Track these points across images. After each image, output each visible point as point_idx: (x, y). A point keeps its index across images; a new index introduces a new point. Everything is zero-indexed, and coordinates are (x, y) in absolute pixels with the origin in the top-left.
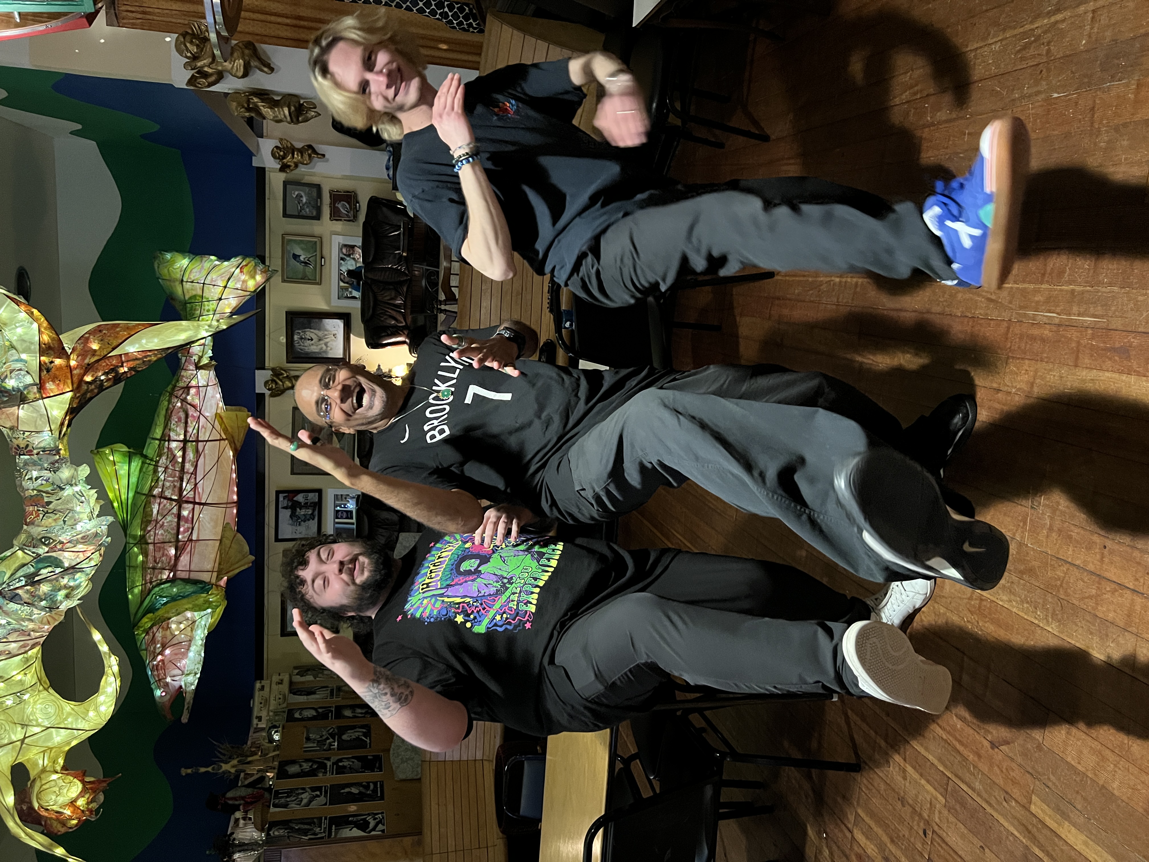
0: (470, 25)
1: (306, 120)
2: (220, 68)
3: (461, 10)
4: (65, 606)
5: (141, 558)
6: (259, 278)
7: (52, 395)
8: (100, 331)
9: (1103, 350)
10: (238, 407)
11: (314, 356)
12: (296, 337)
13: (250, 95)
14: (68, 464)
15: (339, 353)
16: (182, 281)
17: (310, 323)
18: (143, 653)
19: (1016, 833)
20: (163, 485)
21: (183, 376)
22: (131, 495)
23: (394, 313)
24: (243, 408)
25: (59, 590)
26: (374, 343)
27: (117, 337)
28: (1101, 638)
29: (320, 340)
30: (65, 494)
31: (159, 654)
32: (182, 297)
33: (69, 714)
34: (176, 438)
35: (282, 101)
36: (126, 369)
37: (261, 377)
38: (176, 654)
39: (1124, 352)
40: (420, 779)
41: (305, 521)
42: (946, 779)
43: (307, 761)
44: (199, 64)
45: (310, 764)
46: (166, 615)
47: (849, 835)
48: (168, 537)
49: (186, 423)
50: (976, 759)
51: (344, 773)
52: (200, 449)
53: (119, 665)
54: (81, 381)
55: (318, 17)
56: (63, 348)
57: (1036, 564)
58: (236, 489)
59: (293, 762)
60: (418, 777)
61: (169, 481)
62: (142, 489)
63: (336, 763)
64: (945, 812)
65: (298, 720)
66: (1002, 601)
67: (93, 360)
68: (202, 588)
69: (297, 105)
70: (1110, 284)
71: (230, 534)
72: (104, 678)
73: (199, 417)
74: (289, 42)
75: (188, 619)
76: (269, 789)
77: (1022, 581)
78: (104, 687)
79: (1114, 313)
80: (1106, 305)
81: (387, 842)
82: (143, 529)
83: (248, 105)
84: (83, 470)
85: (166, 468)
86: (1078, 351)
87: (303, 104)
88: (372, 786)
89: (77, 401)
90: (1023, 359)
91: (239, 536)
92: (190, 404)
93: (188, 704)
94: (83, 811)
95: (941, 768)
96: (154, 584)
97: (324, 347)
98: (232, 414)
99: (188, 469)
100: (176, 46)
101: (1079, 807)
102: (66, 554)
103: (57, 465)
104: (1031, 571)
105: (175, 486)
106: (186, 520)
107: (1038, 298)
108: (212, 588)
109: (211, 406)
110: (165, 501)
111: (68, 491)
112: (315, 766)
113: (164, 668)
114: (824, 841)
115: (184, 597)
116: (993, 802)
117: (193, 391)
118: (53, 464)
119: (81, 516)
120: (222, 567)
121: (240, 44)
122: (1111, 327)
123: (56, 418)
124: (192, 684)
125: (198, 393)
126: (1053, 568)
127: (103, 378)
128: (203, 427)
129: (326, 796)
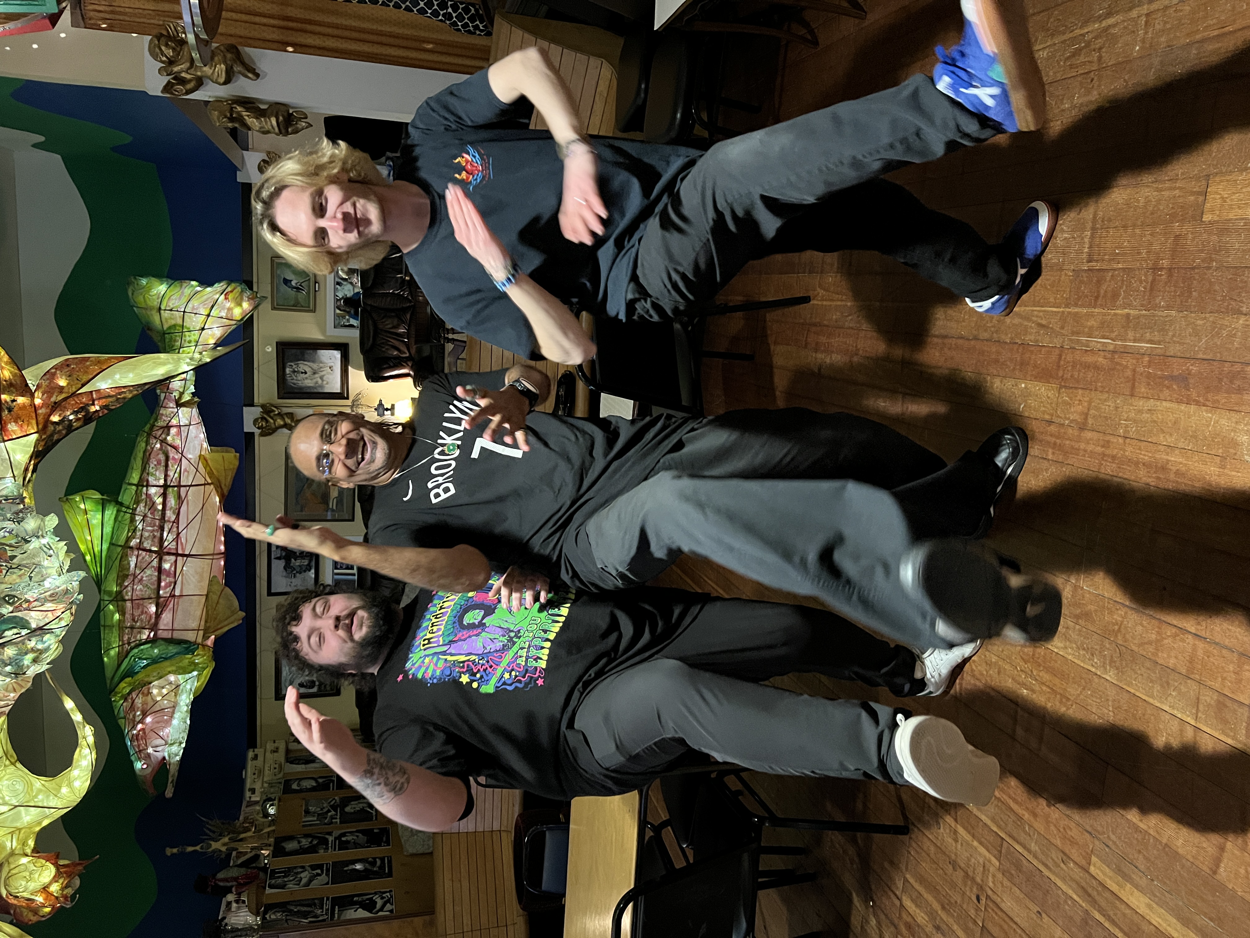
0: (476, 27)
1: (296, 132)
2: (199, 74)
3: (466, 10)
4: (32, 671)
5: (117, 616)
6: (246, 305)
7: (14, 437)
8: (68, 366)
9: (1160, 378)
10: (225, 448)
11: (308, 391)
12: (288, 370)
13: (233, 103)
14: (34, 513)
15: (336, 387)
16: (160, 309)
17: (303, 354)
18: (121, 722)
19: (1075, 897)
20: (142, 536)
21: (162, 415)
22: (105, 547)
23: (396, 343)
24: (229, 449)
25: (26, 654)
26: (374, 376)
27: (86, 372)
28: (1162, 686)
29: (314, 373)
30: (31, 548)
31: (139, 722)
32: (160, 327)
33: (40, 791)
34: (155, 483)
35: (269, 111)
36: (98, 408)
37: (250, 415)
38: (158, 722)
39: (1183, 380)
40: (431, 853)
41: (300, 573)
42: (1000, 840)
43: (306, 836)
44: (176, 69)
45: (310, 840)
46: (146, 679)
47: (897, 903)
48: (148, 593)
49: (167, 466)
50: (1032, 819)
51: (347, 849)
52: (183, 494)
53: (95, 735)
54: (47, 421)
55: (308, 17)
56: (27, 385)
57: (1092, 608)
58: (223, 539)
59: (291, 838)
60: (430, 851)
61: (147, 531)
62: (118, 539)
63: (338, 838)
64: (999, 876)
65: (296, 791)
66: (1057, 648)
67: (60, 398)
68: (187, 648)
69: (286, 114)
70: (1168, 308)
71: (217, 588)
72: (78, 750)
73: (181, 460)
74: (275, 45)
75: (171, 683)
76: (265, 869)
77: (1077, 627)
78: (78, 761)
79: (1171, 339)
80: (1163, 330)
81: (396, 923)
82: (120, 584)
83: (231, 115)
84: (51, 520)
85: (145, 516)
86: (1134, 380)
87: (292, 114)
88: (379, 862)
89: (43, 443)
90: (1076, 388)
91: (227, 589)
92: (170, 446)
93: (173, 776)
94: (57, 898)
95: (995, 829)
96: (132, 645)
97: (320, 381)
98: (218, 456)
99: (170, 518)
100: (150, 50)
101: (1142, 867)
102: (33, 614)
103: (21, 515)
104: (1087, 615)
105: (154, 537)
106: (168, 574)
107: (1091, 323)
108: (198, 648)
109: (194, 447)
110: (144, 553)
111: (35, 544)
112: (315, 842)
113: (145, 737)
114: (871, 910)
115: (166, 659)
116: (1050, 864)
117: (173, 431)
118: (17, 514)
119: (49, 571)
120: (208, 625)
121: (222, 48)
122: (1168, 354)
123: (19, 463)
124: (176, 755)
125: (179, 433)
126: (1111, 613)
127: (71, 417)
128: (185, 470)
129: (327, 875)
